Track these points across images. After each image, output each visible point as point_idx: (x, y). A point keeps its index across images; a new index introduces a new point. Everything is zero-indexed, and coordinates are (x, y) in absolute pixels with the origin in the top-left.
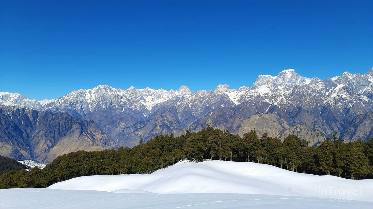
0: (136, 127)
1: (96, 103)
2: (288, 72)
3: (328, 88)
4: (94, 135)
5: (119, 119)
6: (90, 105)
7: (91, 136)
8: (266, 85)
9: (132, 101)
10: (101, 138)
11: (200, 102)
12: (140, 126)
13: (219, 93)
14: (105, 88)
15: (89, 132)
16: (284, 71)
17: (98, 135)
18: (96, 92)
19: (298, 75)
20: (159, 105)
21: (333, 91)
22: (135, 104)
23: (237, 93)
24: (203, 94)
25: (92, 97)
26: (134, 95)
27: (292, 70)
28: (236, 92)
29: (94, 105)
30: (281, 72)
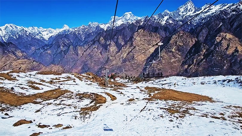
0: (44, 49)
1: (7, 36)
2: (128, 14)
3: (160, 19)
4: (15, 53)
5: (29, 45)
6: (3, 37)
7: (13, 53)
8: (121, 20)
9: (34, 34)
10: (22, 55)
11: (82, 32)
12: (47, 48)
13: (93, 26)
14: (11, 26)
15: (10, 51)
16: (126, 13)
17: (19, 53)
18: (5, 29)
19: (134, 16)
20: (53, 36)
21: (163, 21)
22: (36, 36)
23: (105, 25)
24: (84, 26)
25: (3, 33)
26: (34, 31)
27: (130, 12)
28: (103, 25)
29: (7, 37)
30: (124, 14)
